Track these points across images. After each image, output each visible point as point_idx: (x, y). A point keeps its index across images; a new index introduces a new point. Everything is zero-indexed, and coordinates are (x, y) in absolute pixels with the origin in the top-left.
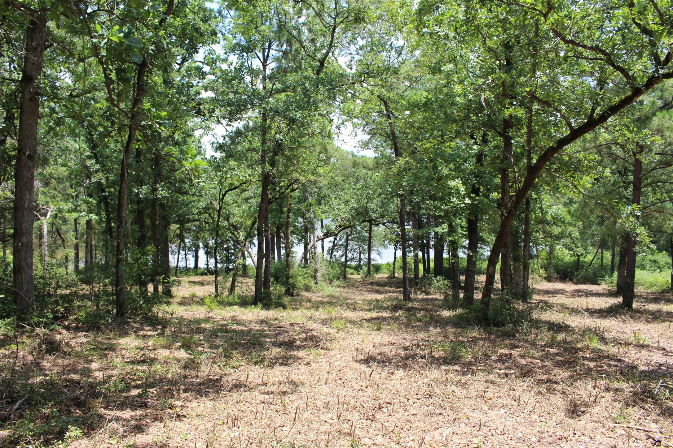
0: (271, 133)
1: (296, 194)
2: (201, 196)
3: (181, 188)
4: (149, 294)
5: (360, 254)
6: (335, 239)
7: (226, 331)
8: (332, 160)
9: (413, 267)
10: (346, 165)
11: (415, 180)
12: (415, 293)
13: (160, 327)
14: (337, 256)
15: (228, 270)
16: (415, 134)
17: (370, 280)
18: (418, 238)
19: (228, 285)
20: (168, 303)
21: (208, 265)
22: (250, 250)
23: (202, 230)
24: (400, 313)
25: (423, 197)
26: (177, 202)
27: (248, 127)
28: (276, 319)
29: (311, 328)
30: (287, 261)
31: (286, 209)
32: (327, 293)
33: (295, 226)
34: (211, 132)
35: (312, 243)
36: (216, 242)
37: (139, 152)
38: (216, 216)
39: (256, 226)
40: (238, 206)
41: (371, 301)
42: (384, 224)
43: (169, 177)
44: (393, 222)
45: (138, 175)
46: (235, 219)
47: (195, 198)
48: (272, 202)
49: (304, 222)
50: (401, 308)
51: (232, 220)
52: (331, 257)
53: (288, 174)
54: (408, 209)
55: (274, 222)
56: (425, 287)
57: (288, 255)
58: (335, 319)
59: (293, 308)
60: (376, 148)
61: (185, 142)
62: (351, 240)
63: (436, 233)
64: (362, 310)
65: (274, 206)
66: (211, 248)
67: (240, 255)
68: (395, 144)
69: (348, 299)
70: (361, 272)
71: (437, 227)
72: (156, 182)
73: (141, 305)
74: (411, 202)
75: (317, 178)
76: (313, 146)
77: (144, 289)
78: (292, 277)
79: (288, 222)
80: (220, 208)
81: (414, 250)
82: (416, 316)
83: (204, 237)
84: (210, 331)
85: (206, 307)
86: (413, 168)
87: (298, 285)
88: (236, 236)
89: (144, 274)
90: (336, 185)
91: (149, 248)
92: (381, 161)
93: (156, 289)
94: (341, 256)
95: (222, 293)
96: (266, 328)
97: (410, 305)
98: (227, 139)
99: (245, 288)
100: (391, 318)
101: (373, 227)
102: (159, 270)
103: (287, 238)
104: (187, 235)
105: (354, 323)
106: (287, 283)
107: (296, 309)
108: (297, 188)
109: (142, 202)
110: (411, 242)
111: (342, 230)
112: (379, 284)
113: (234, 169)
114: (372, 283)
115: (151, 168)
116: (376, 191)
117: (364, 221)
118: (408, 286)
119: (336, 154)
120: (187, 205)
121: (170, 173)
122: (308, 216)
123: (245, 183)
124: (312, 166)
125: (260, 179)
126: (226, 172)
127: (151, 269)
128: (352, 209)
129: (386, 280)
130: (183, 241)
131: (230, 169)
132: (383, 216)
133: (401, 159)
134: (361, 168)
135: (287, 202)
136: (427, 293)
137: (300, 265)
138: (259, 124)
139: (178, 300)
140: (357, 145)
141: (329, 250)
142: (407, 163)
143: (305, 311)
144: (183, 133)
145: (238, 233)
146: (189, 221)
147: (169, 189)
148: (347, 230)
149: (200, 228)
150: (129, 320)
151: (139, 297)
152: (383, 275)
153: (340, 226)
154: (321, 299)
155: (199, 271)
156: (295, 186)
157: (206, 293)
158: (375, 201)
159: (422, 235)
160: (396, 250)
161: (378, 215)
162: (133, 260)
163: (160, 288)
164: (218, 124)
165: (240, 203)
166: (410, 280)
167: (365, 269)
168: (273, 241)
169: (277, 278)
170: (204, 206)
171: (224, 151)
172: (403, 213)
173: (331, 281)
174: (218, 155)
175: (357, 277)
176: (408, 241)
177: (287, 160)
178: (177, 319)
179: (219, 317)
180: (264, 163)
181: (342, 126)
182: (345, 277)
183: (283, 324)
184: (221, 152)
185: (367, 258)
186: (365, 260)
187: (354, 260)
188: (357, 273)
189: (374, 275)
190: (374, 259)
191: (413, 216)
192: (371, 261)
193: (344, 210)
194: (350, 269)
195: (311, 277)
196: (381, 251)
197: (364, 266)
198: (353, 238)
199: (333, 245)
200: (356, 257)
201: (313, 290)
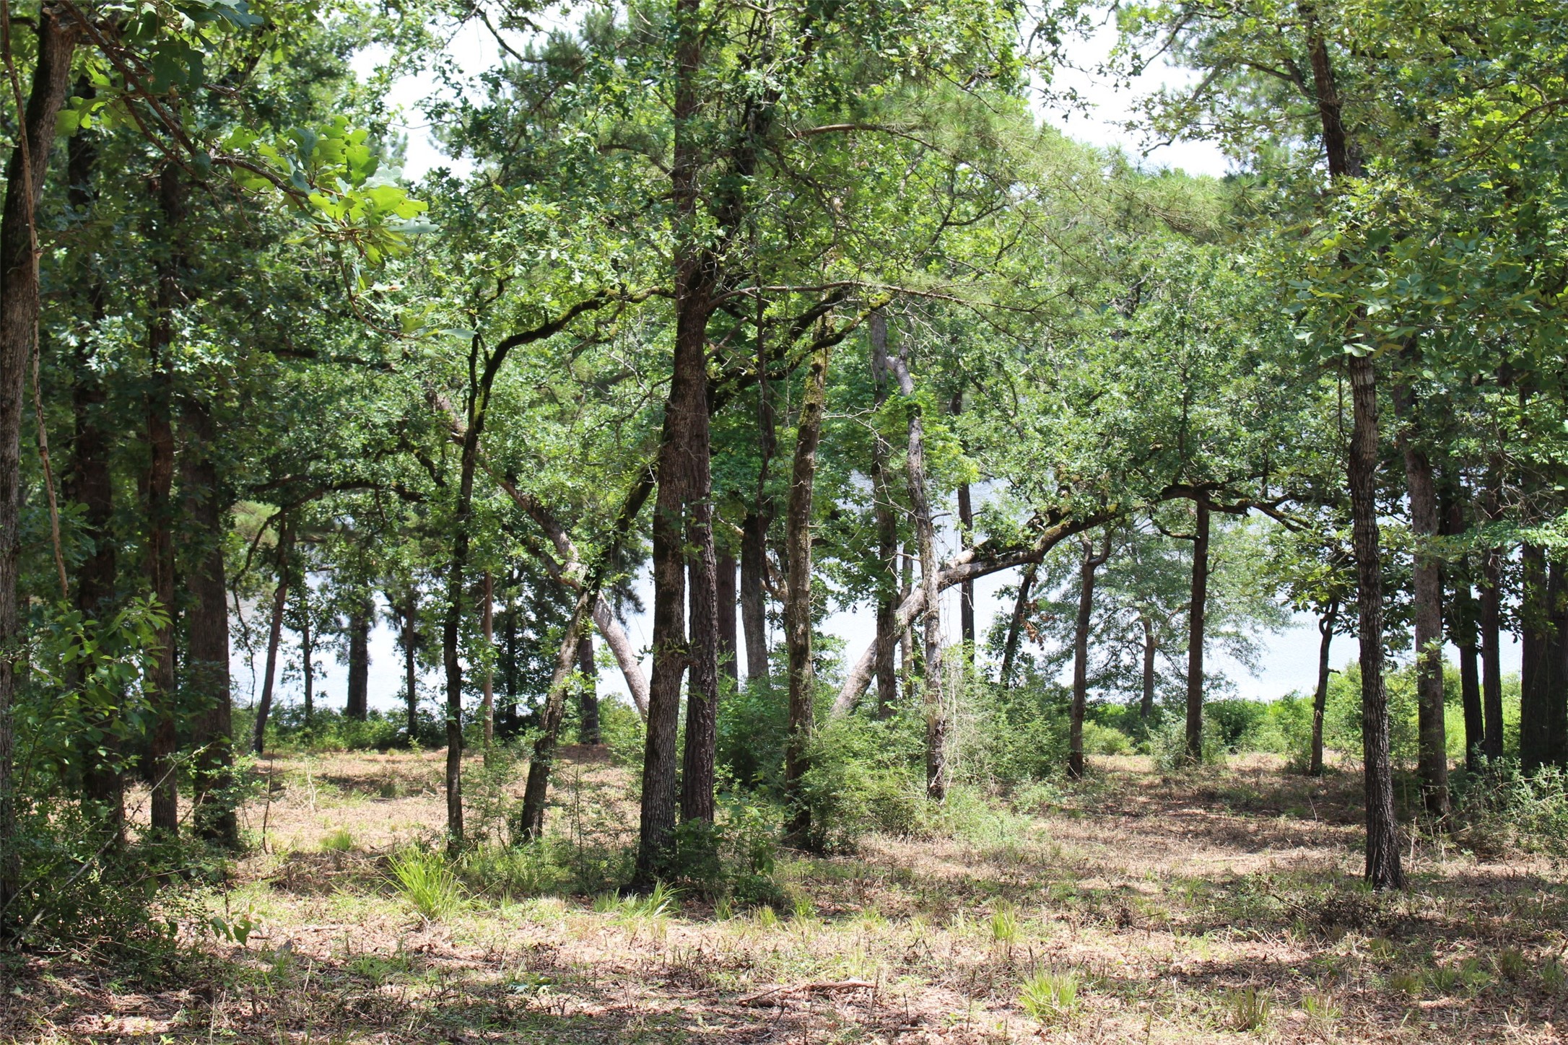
0: (719, 60)
1: (842, 357)
2: (384, 366)
3: (286, 323)
4: (132, 836)
5: (1150, 652)
6: (1030, 579)
7: (504, 1019)
8: (1015, 191)
9: (1414, 720)
10: (1085, 219)
11: (1429, 290)
12: (1426, 847)
13: (184, 995)
14: (1039, 659)
15: (509, 726)
16: (1430, 60)
17: (1201, 778)
18: (1442, 579)
19: (513, 793)
20: (224, 882)
21: (411, 698)
22: (615, 627)
23: (385, 529)
24: (1349, 945)
25: (1467, 370)
26: (266, 395)
27: (609, 30)
28: (744, 964)
29: (912, 1011)
30: (794, 682)
31: (792, 432)
32: (988, 841)
33: (835, 515)
34: (430, 57)
35: (916, 596)
36: (455, 590)
37: (84, 150)
38: (455, 466)
39: (647, 511)
40: (561, 417)
41: (1207, 881)
42: (1269, 509)
43: (231, 277)
44: (1317, 497)
45: (83, 264)
46: (546, 477)
47: (355, 376)
48: (727, 395)
49: (879, 494)
50: (1356, 923)
51: (530, 486)
52: (1007, 667)
53: (804, 264)
54: (1389, 432)
55: (734, 494)
56: (1474, 818)
57: (798, 652)
58: (1032, 967)
59: (823, 913)
60: (1234, 131)
61: (305, 106)
62: (1109, 582)
63: (1533, 553)
64: (1163, 927)
65: (732, 417)
66: (430, 616)
67: (567, 652)
68: (1329, 112)
69: (1090, 874)
70: (1155, 742)
71: (1538, 522)
72: (166, 299)
73: (94, 890)
74: (1405, 399)
75: (942, 282)
76: (927, 124)
77: (104, 811)
78: (817, 761)
79: (799, 495)
80: (477, 425)
81: (1423, 637)
82: (1431, 962)
83: (395, 562)
84: (426, 1016)
85: (405, 902)
86: (1416, 230)
87: (851, 799)
88: (549, 561)
89: (108, 740)
90: (1034, 316)
91: (135, 612)
92: (1260, 196)
93: (164, 812)
94: (1056, 660)
95: (483, 837)
96: (695, 1008)
97: (1401, 909)
98: (507, 91)
99: (590, 815)
100: (1309, 971)
101: (1216, 523)
102: (183, 720)
103: (795, 571)
104: (315, 555)
105: (1122, 989)
106: (797, 789)
107: (840, 915)
108: (848, 330)
109: (99, 395)
110: (1404, 598)
111: (1065, 533)
112: (1243, 801)
113: (542, 237)
114: (1208, 798)
115: (144, 228)
116: (1232, 343)
117: (1168, 493)
118: (1389, 814)
119: (1035, 163)
120: (315, 408)
121: (233, 253)
122: (895, 464)
123: (593, 305)
124: (921, 223)
125: (669, 286)
126: (506, 254)
127: (146, 716)
128: (1115, 429)
129: (1278, 782)
130: (292, 581)
131: (524, 236)
132: (1264, 469)
133: (1360, 184)
134: (1161, 233)
135: (797, 396)
136: (1486, 852)
137: (856, 705)
138: (664, 19)
139: (269, 864)
140: (1141, 116)
141: (1000, 630)
142: (1390, 203)
143: (884, 929)
144: (295, 63)
145: (561, 549)
146: (323, 486)
147: (230, 329)
148: (1085, 536)
149: (378, 522)
150: (32, 961)
151: (84, 851)
152: (1264, 758)
153: (1054, 516)
154: (957, 869)
155: (371, 729)
156: (836, 321)
157: (403, 834)
158: (1228, 392)
159: (1463, 562)
160: (1327, 636)
161: (1242, 464)
162: (56, 671)
163: (185, 808)
164: (463, 19)
165: (570, 404)
166: (1401, 783)
167: (1178, 727)
168: (727, 585)
169: (745, 767)
170: (397, 416)
171: (496, 147)
172: (1369, 453)
173: (1007, 786)
174: (465, 168)
175: (1134, 763)
176: (1390, 590)
177: (799, 192)
178: (266, 957)
179: (466, 951)
180: (689, 207)
181: (1064, 23)
182: (1076, 766)
183: (776, 988)
184: (480, 156)
185: (1185, 672)
186: (1176, 682)
187: (1119, 683)
188: (1133, 745)
189: (1217, 758)
190: (1217, 678)
191: (1414, 466)
192: (1204, 688)
193: (1073, 438)
194: (1098, 723)
195: (913, 759)
196: (1253, 640)
197: (1168, 714)
198: (1119, 572)
199: (1019, 607)
200: (1128, 669)
201: (921, 824)
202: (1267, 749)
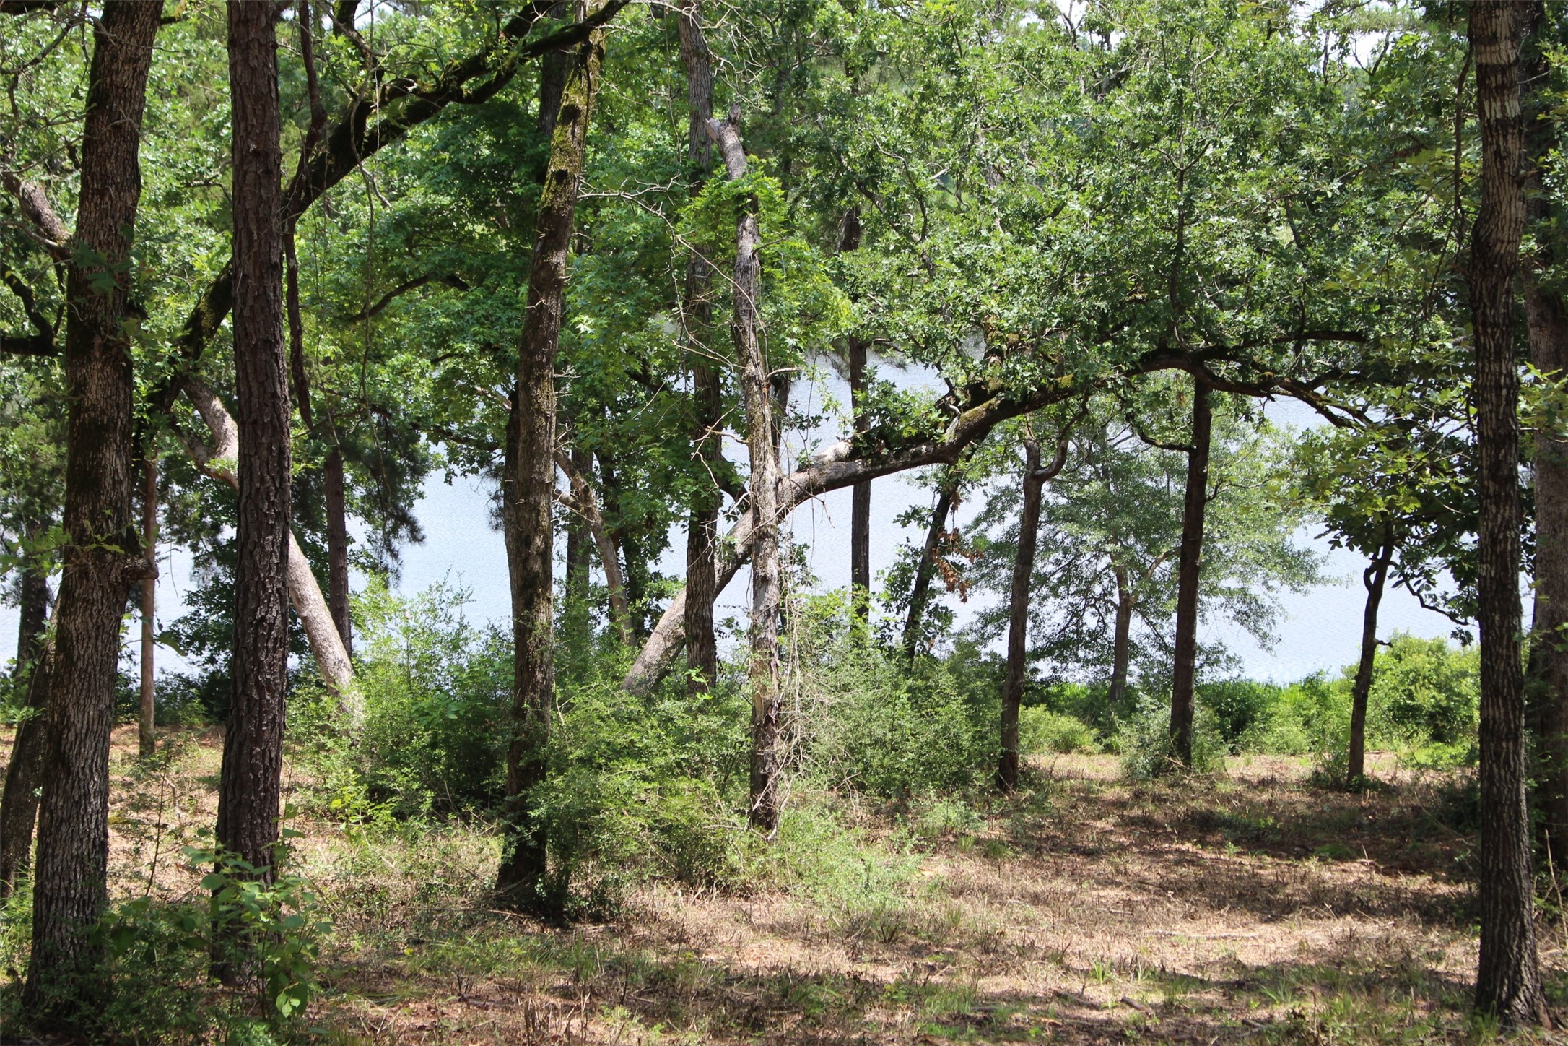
5: (1124, 612)
6: (949, 499)
17: (1189, 794)
30: (522, 633)
42: (1304, 391)
52: (912, 625)
70: (1126, 737)
79: (538, 323)
87: (615, 827)
94: (988, 624)
111: (994, 418)
112: (1253, 831)
114: (1204, 826)
117: (1152, 362)
128: (1071, 264)
129: (1301, 801)
141: (904, 570)
148: (1025, 428)
152: (1277, 764)
153: (977, 392)
160: (1375, 593)
167: (1159, 717)
175: (1098, 766)
182: (1008, 772)
185: (1170, 641)
186: (1159, 655)
187: (1081, 654)
188: (1097, 740)
189: (1213, 762)
190: (1215, 651)
191: (1541, 315)
192: (1197, 663)
193: (1009, 272)
194: (1051, 707)
195: (728, 765)
196: (1265, 601)
197: (1145, 698)
198: (1084, 502)
199: (933, 537)
200: (1093, 635)
201: (734, 871)
202: (1279, 750)
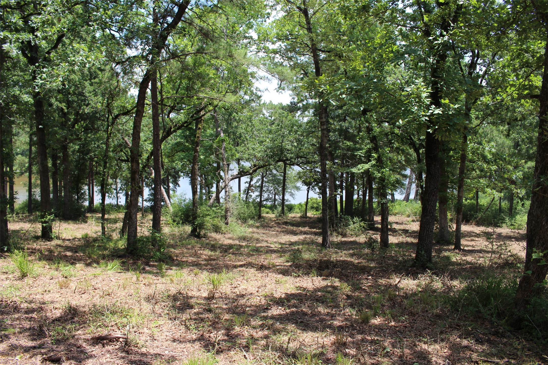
5: (275, 195)
6: (251, 180)
12: (332, 235)
17: (284, 219)
32: (238, 234)
42: (298, 165)
52: (247, 197)
56: (341, 228)
62: (267, 182)
63: (352, 174)
70: (276, 212)
71: (353, 167)
78: (199, 217)
79: (195, 157)
87: (206, 225)
94: (257, 197)
101: (288, 168)
103: (194, 174)
106: (194, 222)
111: (257, 169)
112: (293, 224)
114: (286, 223)
117: (278, 161)
128: (268, 148)
129: (299, 219)
141: (245, 190)
152: (296, 215)
153: (255, 166)
160: (308, 192)
167: (280, 209)
173: (244, 221)
175: (272, 216)
182: (260, 217)
185: (281, 199)
187: (269, 201)
188: (272, 212)
189: (287, 215)
190: (287, 200)
191: (329, 155)
192: (285, 202)
193: (259, 149)
194: (265, 208)
195: (222, 216)
196: (294, 193)
197: (278, 206)
198: (270, 180)
199: (249, 185)
200: (271, 198)
201: (223, 231)
